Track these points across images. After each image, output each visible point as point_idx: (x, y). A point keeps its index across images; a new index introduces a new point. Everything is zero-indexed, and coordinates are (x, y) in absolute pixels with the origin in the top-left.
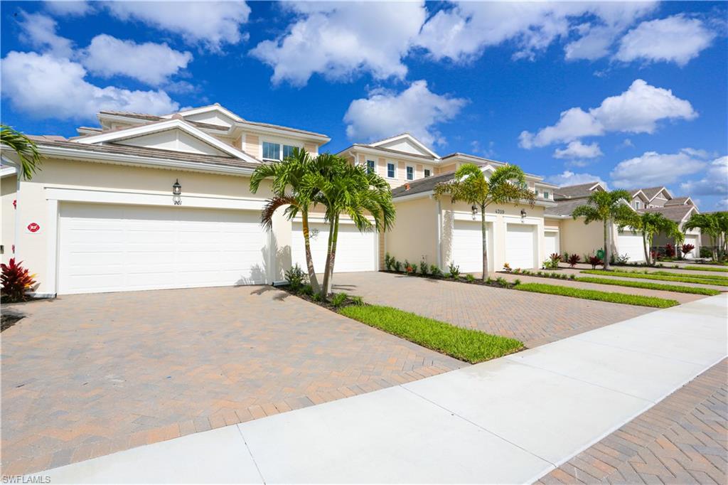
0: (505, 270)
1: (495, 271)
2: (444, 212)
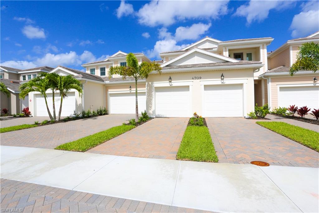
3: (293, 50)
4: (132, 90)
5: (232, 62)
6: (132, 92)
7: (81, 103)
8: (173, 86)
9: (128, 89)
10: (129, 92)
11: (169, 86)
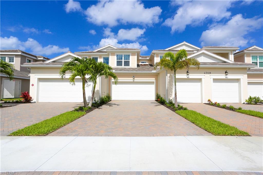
0: (208, 103)
1: (203, 103)
2: (168, 75)
3: (247, 57)
4: (135, 79)
5: (229, 63)
6: (135, 81)
7: (99, 90)
8: (190, 78)
9: (132, 79)
10: (132, 81)
11: (187, 78)
